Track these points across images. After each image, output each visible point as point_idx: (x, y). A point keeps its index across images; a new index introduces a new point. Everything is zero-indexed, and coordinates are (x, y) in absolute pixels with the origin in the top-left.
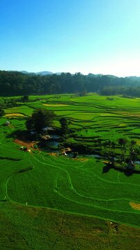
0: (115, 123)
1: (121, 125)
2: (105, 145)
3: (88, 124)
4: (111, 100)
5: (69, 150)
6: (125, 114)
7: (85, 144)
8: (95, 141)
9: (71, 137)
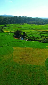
0: (36, 33)
1: (38, 33)
2: (36, 38)
3: (30, 33)
4: (32, 26)
5: (28, 40)
6: (38, 30)
7: (31, 38)
8: (34, 38)
9: (27, 37)
